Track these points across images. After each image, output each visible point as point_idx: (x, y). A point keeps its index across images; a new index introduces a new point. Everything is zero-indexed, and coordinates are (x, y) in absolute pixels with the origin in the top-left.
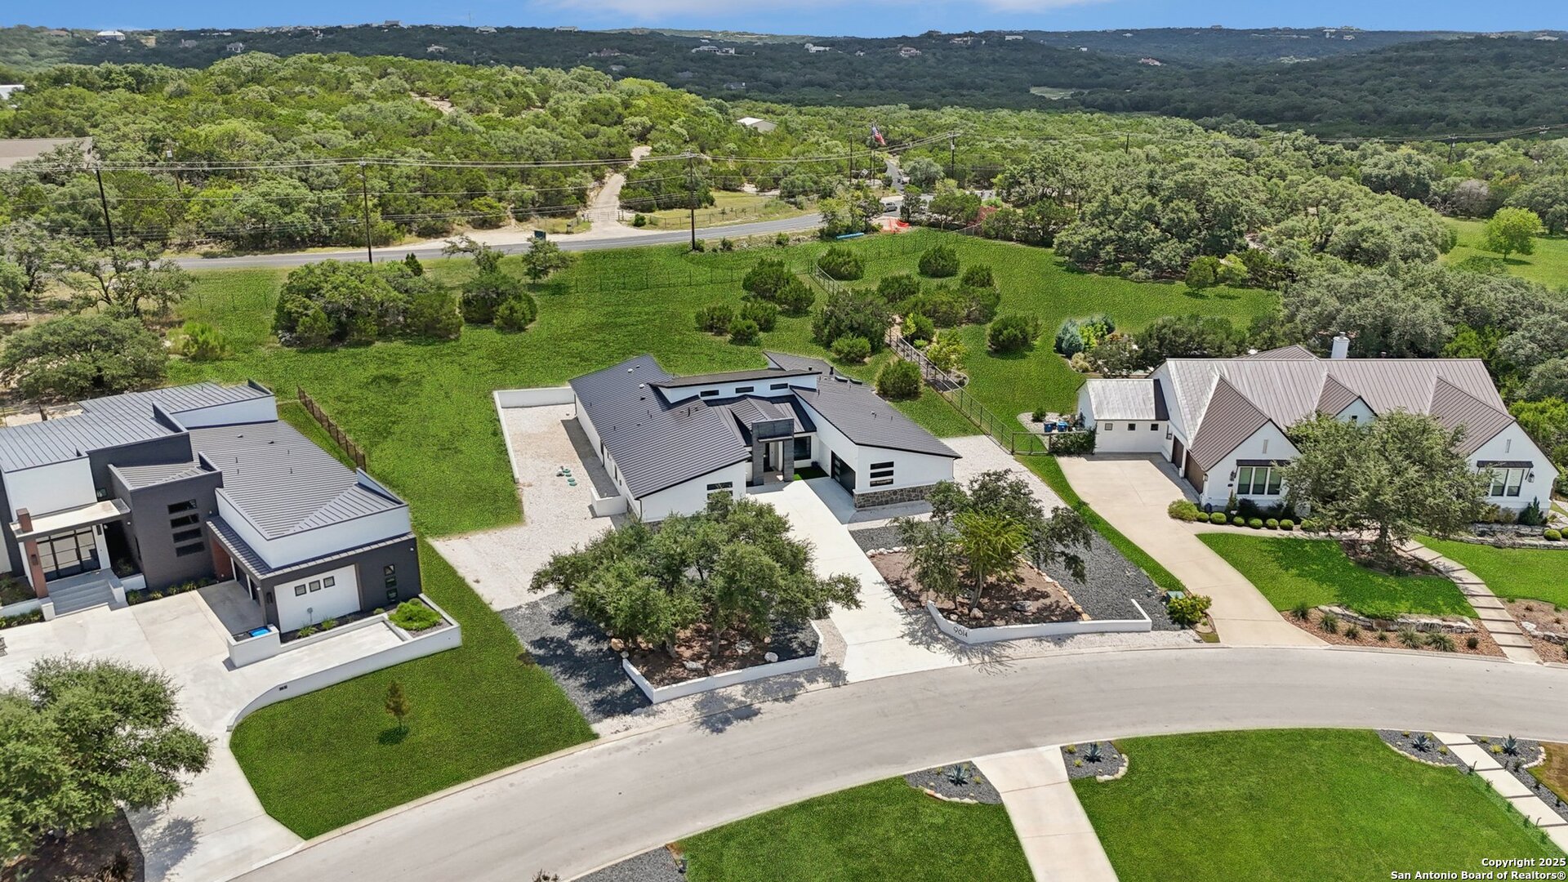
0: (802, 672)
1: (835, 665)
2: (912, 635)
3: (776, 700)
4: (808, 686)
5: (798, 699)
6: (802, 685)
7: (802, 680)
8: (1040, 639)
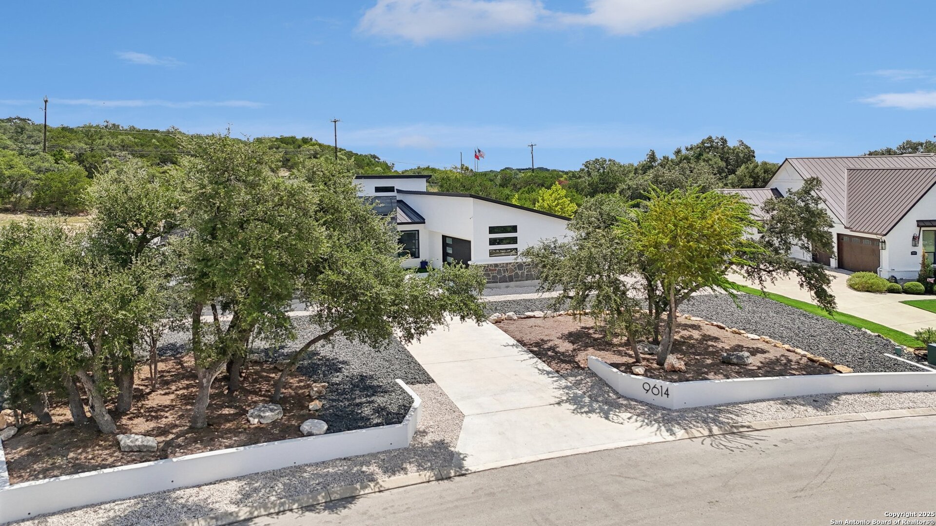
0: (374, 455)
1: (441, 445)
2: (575, 400)
3: (310, 508)
4: (386, 481)
5: (359, 505)
6: (371, 478)
7: (373, 468)
8: (787, 401)
